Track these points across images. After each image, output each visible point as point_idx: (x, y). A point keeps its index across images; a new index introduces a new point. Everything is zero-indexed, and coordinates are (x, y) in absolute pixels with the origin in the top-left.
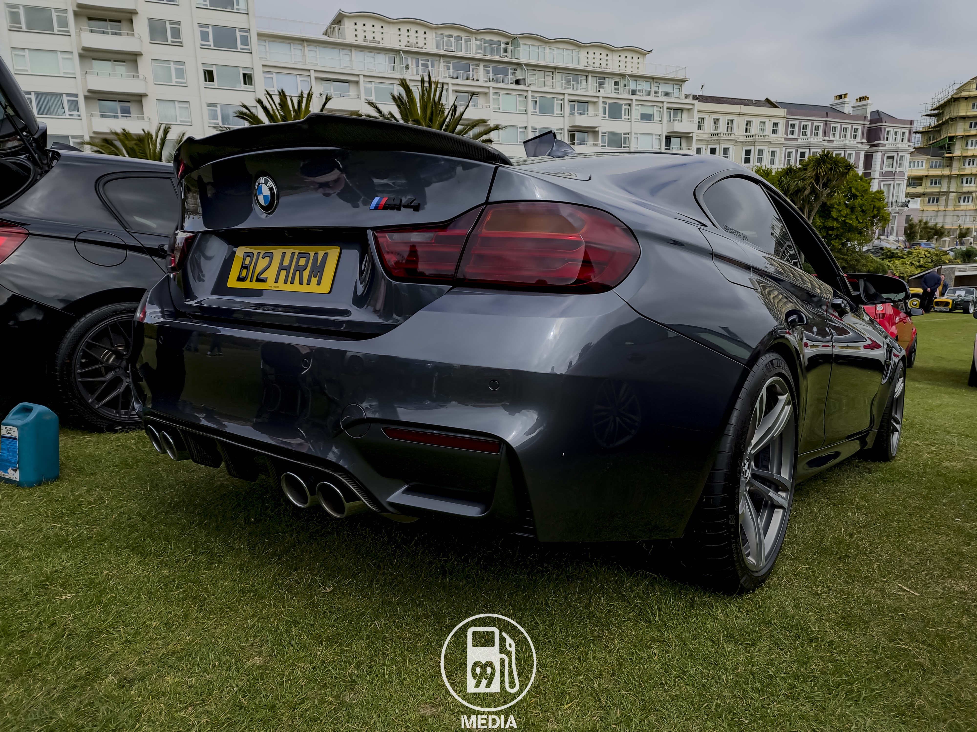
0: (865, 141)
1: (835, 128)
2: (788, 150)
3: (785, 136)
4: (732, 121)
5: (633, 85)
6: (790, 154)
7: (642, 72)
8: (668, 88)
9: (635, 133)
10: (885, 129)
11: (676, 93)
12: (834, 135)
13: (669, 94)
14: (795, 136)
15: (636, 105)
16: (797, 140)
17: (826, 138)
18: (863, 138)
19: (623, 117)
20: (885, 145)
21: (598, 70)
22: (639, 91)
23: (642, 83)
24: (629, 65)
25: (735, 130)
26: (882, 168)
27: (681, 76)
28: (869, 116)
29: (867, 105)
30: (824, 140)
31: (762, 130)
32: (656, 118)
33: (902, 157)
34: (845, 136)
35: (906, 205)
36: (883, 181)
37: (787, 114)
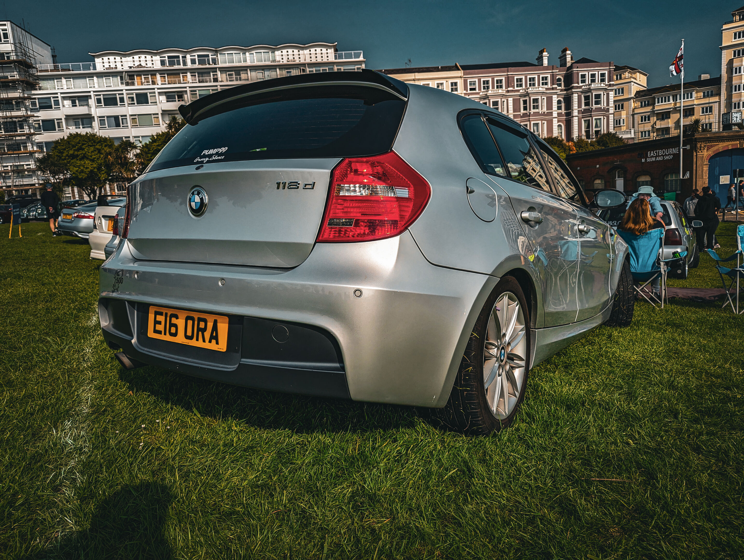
1: (520, 80)
3: (465, 92)
10: (578, 74)
12: (519, 85)
14: (477, 91)
16: (478, 93)
17: (509, 89)
18: (553, 84)
20: (580, 87)
24: (320, 56)
26: (580, 106)
30: (508, 91)
34: (531, 85)
36: (583, 118)
37: (464, 75)
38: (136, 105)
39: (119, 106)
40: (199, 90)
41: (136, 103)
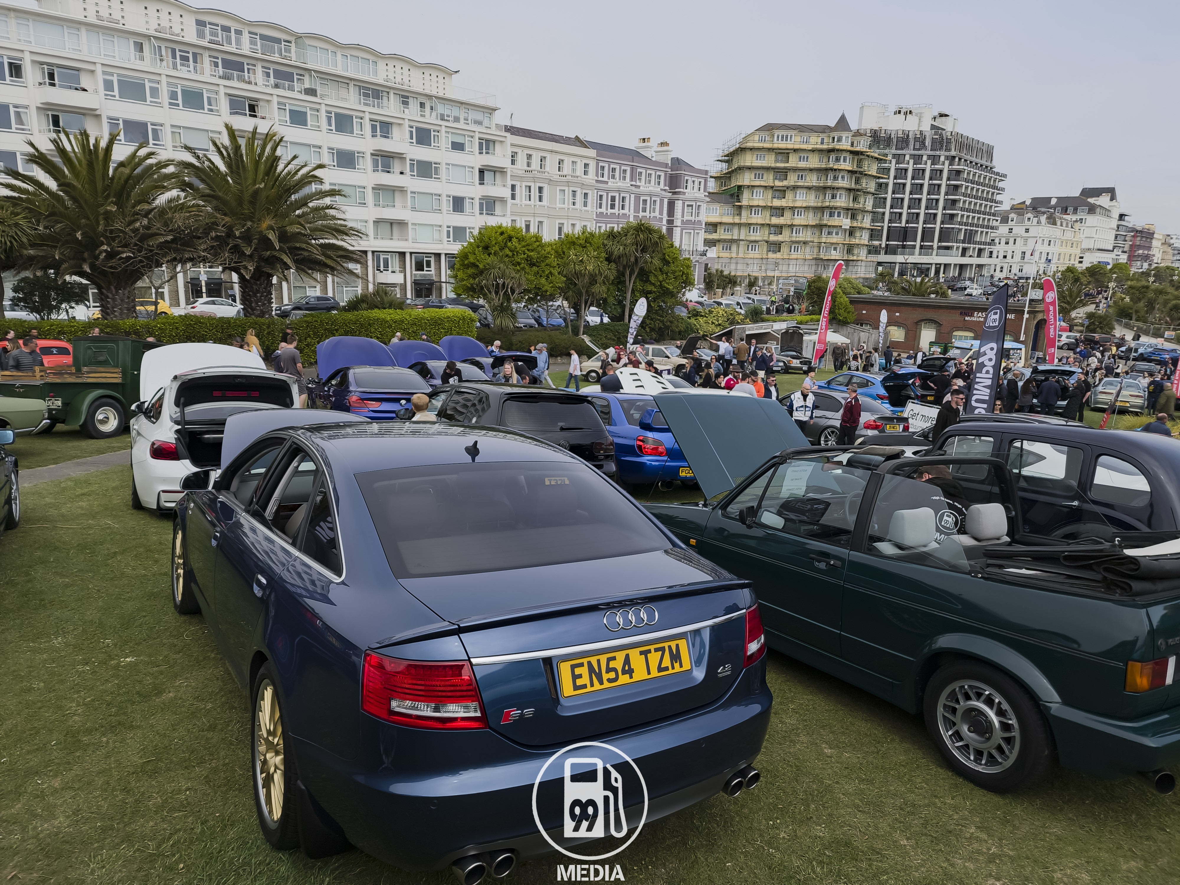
0: (667, 188)
1: (640, 174)
2: (599, 193)
3: (596, 178)
4: (545, 158)
5: (441, 109)
6: (601, 196)
7: (448, 95)
8: (479, 116)
9: (447, 164)
10: (684, 176)
11: (486, 123)
12: (640, 179)
13: (479, 123)
14: (605, 179)
15: (446, 132)
16: (607, 183)
18: (665, 185)
19: (433, 144)
20: (684, 193)
21: (400, 87)
22: (448, 116)
23: (450, 107)
24: (435, 85)
25: (547, 169)
26: (683, 216)
27: (490, 104)
28: (669, 162)
29: (667, 151)
30: (631, 185)
31: (574, 170)
32: (467, 148)
33: (699, 206)
34: (650, 181)
35: (704, 254)
36: (684, 229)
37: (597, 156)
38: (181, 107)
39: (148, 103)
40: (290, 104)
41: (181, 105)
